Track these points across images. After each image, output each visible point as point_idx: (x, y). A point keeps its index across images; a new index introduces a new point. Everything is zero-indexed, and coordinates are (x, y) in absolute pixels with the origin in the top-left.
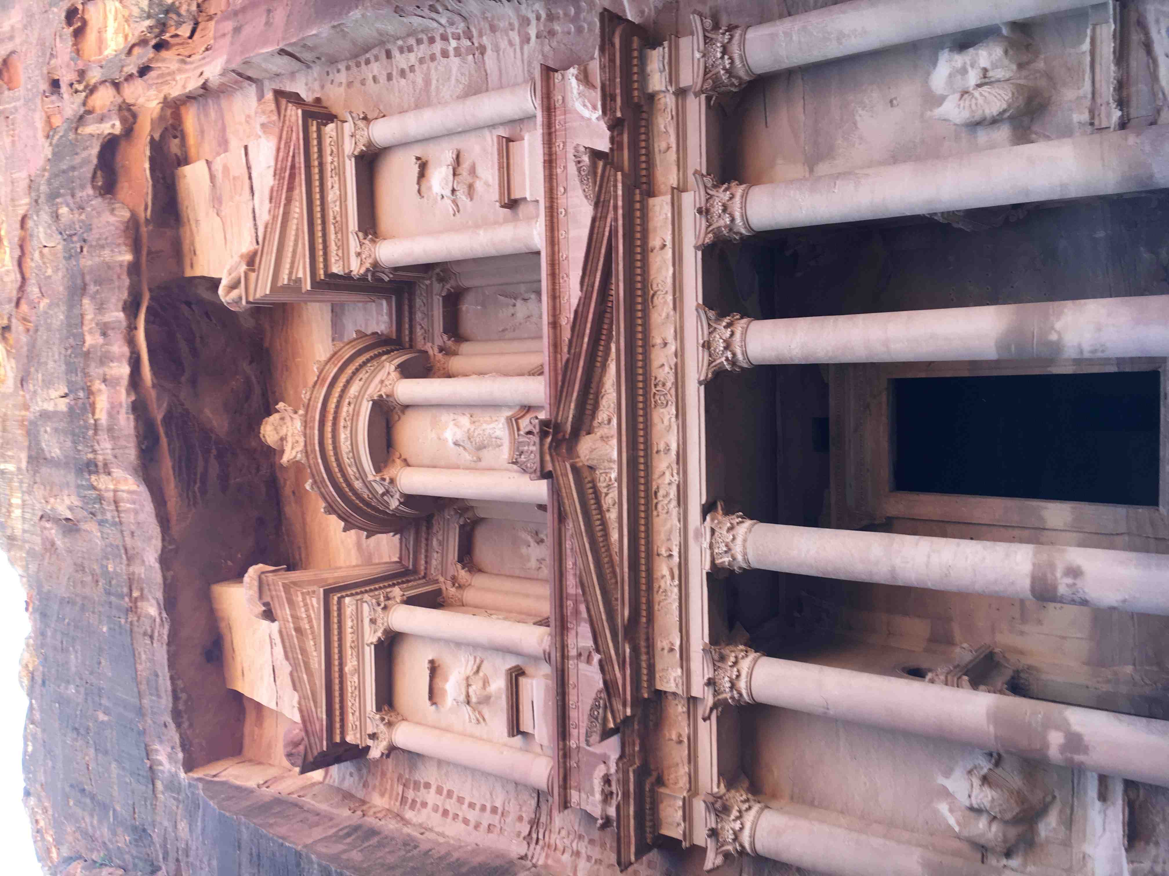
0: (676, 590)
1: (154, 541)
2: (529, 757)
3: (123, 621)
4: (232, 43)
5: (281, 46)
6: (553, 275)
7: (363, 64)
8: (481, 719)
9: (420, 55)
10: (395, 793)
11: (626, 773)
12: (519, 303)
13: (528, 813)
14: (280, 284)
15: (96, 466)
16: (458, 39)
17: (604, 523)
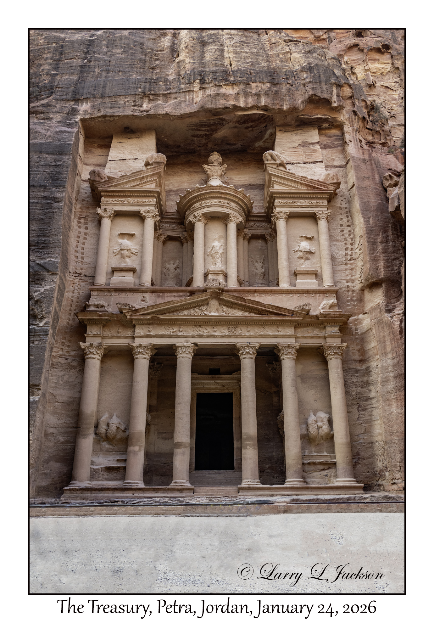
0: (169, 333)
1: (174, 111)
2: (105, 275)
3: (140, 90)
4: (360, 159)
5: (355, 185)
6: (271, 292)
7: (347, 214)
8: (115, 254)
9: (347, 239)
10: (82, 214)
11: (108, 316)
12: (261, 264)
13: (84, 272)
14: (272, 177)
15: (203, 83)
16: (351, 255)
17: (190, 308)
